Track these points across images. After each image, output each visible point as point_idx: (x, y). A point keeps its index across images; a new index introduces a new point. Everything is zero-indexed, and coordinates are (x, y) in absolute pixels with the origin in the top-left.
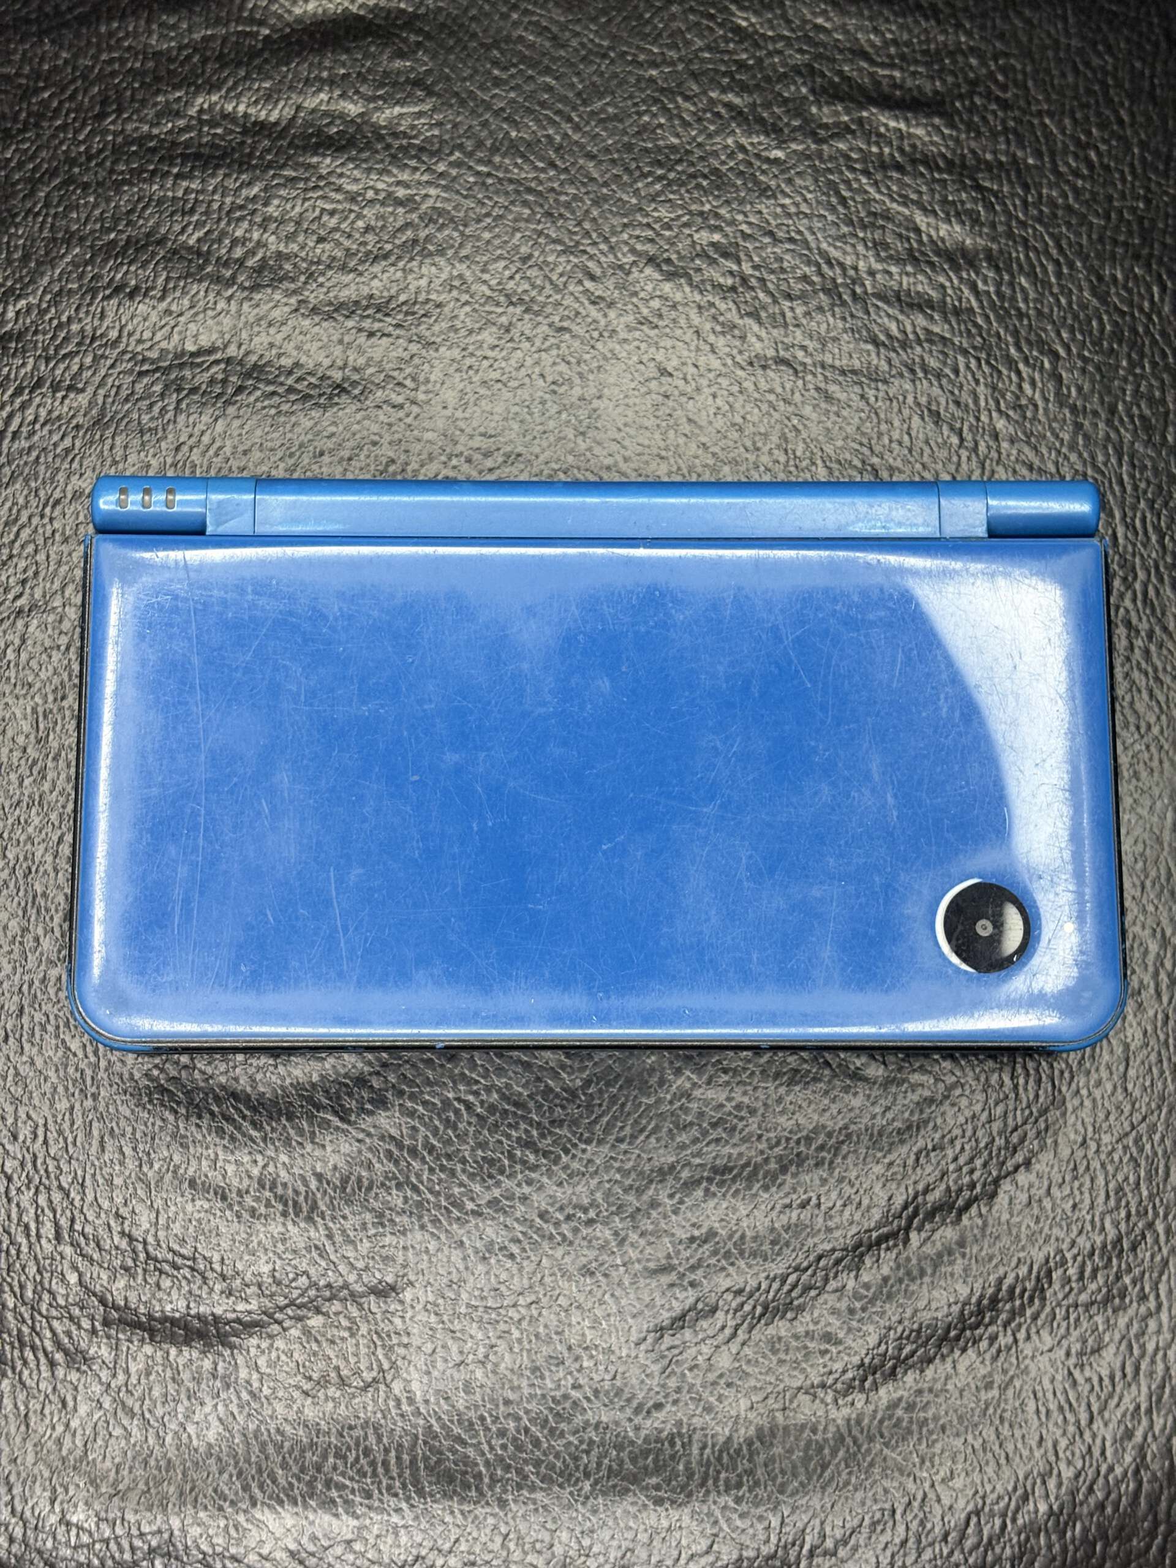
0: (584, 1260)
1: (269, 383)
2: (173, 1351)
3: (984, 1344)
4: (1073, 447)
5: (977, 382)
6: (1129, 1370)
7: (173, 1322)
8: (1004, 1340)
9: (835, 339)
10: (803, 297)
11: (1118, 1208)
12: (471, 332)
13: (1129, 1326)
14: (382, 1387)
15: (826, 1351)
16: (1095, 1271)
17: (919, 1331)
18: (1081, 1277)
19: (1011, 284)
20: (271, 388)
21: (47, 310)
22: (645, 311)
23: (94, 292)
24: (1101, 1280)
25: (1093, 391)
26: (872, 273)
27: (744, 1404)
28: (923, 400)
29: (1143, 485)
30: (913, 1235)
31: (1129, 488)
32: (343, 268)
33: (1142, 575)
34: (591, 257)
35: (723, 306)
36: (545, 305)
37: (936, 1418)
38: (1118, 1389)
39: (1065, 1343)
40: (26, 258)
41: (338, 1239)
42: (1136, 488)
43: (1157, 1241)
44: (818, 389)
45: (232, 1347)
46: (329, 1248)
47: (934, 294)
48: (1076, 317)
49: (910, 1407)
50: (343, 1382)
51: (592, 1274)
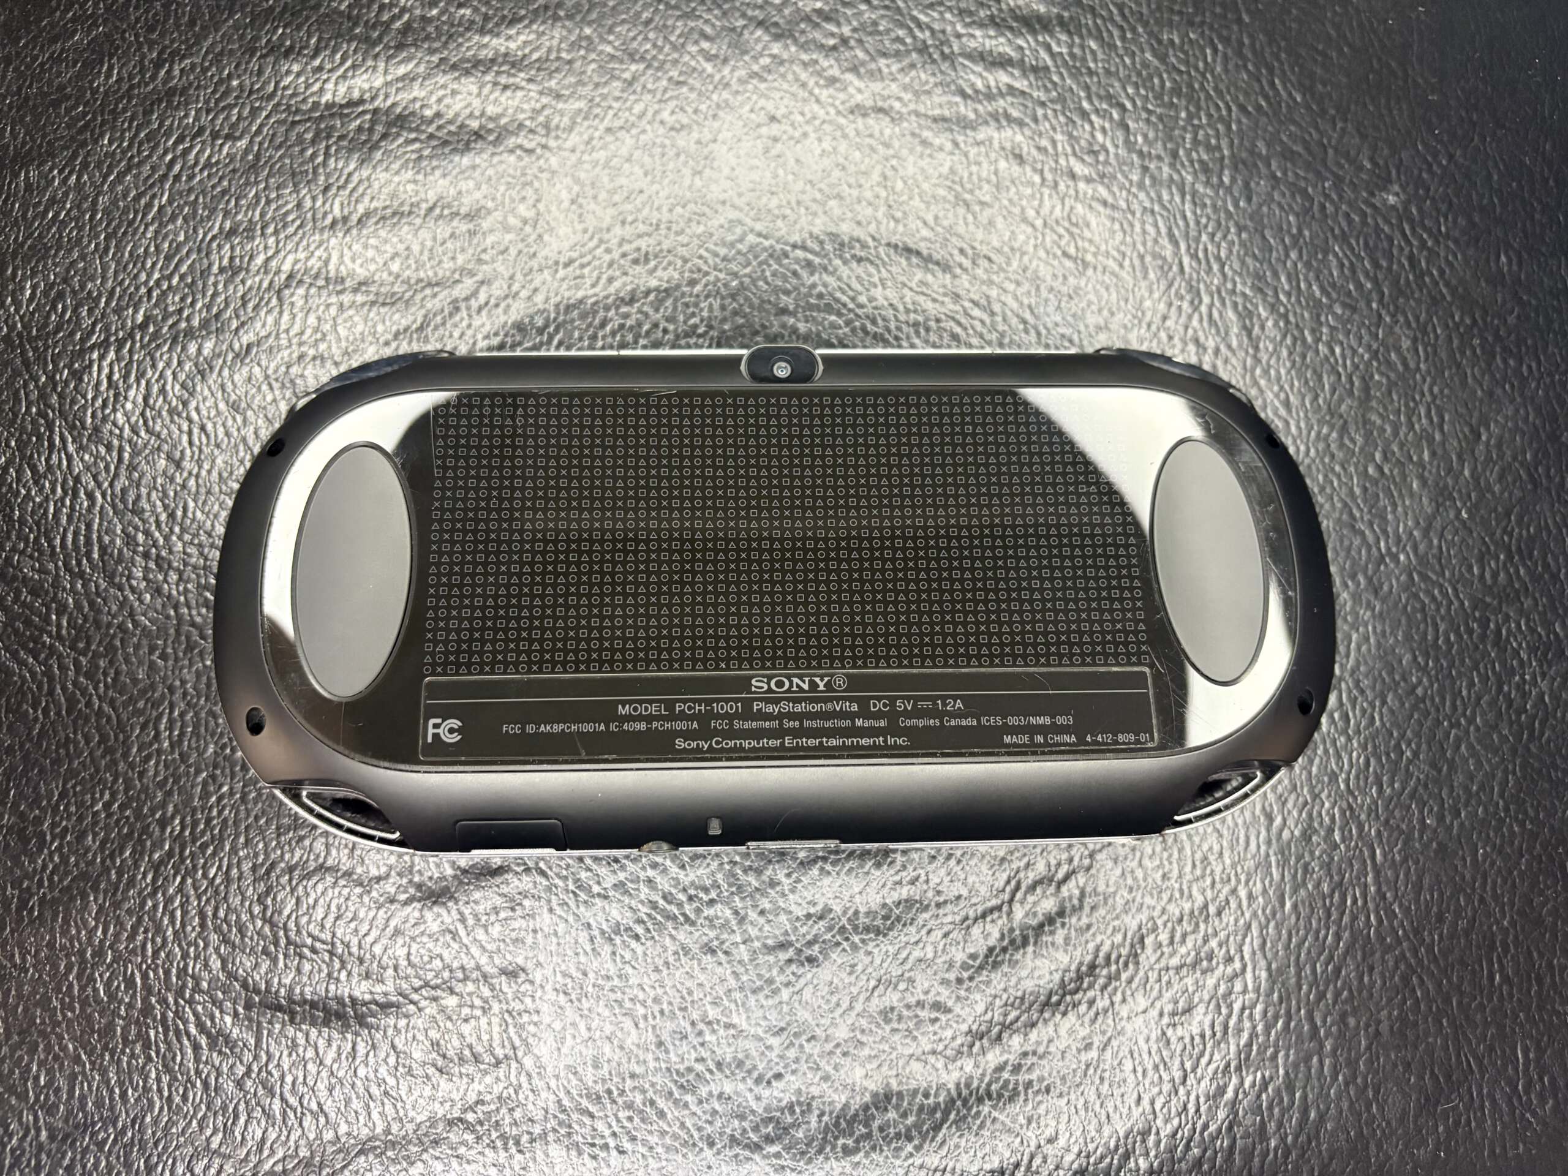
0: (705, 939)
1: (411, 130)
2: (314, 1033)
3: (1083, 1008)
4: (1141, 186)
5: (1054, 129)
6: (1217, 1028)
7: (313, 1005)
8: (1102, 1003)
9: (928, 92)
10: (897, 54)
11: (1203, 876)
12: (597, 85)
13: (1217, 986)
14: (514, 1065)
15: (936, 1020)
16: (1184, 936)
17: (1022, 999)
18: (1172, 942)
19: (1082, 47)
20: (413, 136)
21: (208, 69)
22: (755, 68)
23: (252, 52)
24: (1190, 943)
25: (1156, 139)
26: (959, 36)
27: (859, 1072)
28: (1008, 145)
29: (1204, 220)
30: (1016, 906)
31: (1192, 224)
32: (482, 31)
33: (1206, 300)
34: (707, 21)
35: (826, 64)
36: (664, 62)
37: (1041, 1079)
38: (1209, 1046)
39: (1158, 1004)
40: (192, 23)
41: (471, 921)
42: (1198, 223)
43: (1240, 906)
44: (913, 134)
45: (369, 1027)
46: (462, 932)
47: (1013, 54)
48: (1139, 74)
49: (1017, 1069)
50: (477, 1058)
51: (713, 952)
